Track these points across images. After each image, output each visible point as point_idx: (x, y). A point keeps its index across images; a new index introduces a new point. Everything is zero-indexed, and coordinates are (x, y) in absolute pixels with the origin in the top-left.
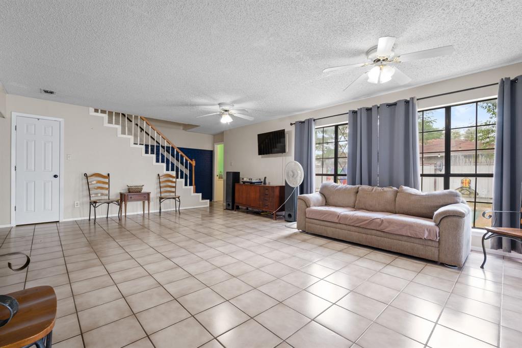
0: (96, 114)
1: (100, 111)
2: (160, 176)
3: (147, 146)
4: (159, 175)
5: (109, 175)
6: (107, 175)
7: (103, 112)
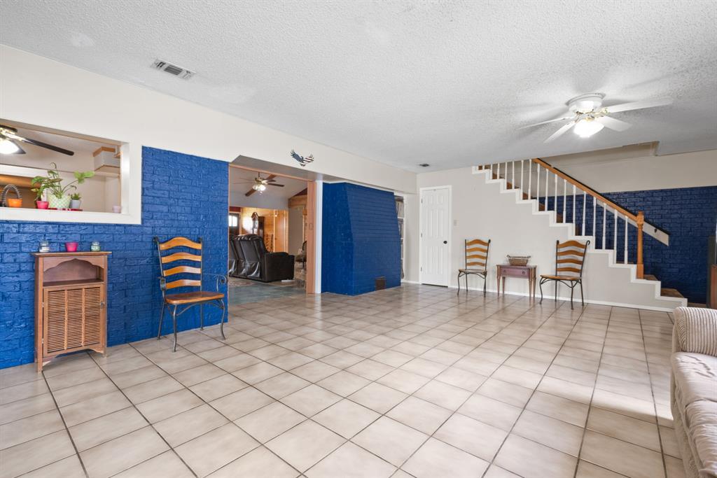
0: (481, 172)
1: (483, 167)
2: (560, 243)
3: (542, 200)
4: (558, 242)
5: (490, 241)
6: (487, 242)
7: (486, 168)
